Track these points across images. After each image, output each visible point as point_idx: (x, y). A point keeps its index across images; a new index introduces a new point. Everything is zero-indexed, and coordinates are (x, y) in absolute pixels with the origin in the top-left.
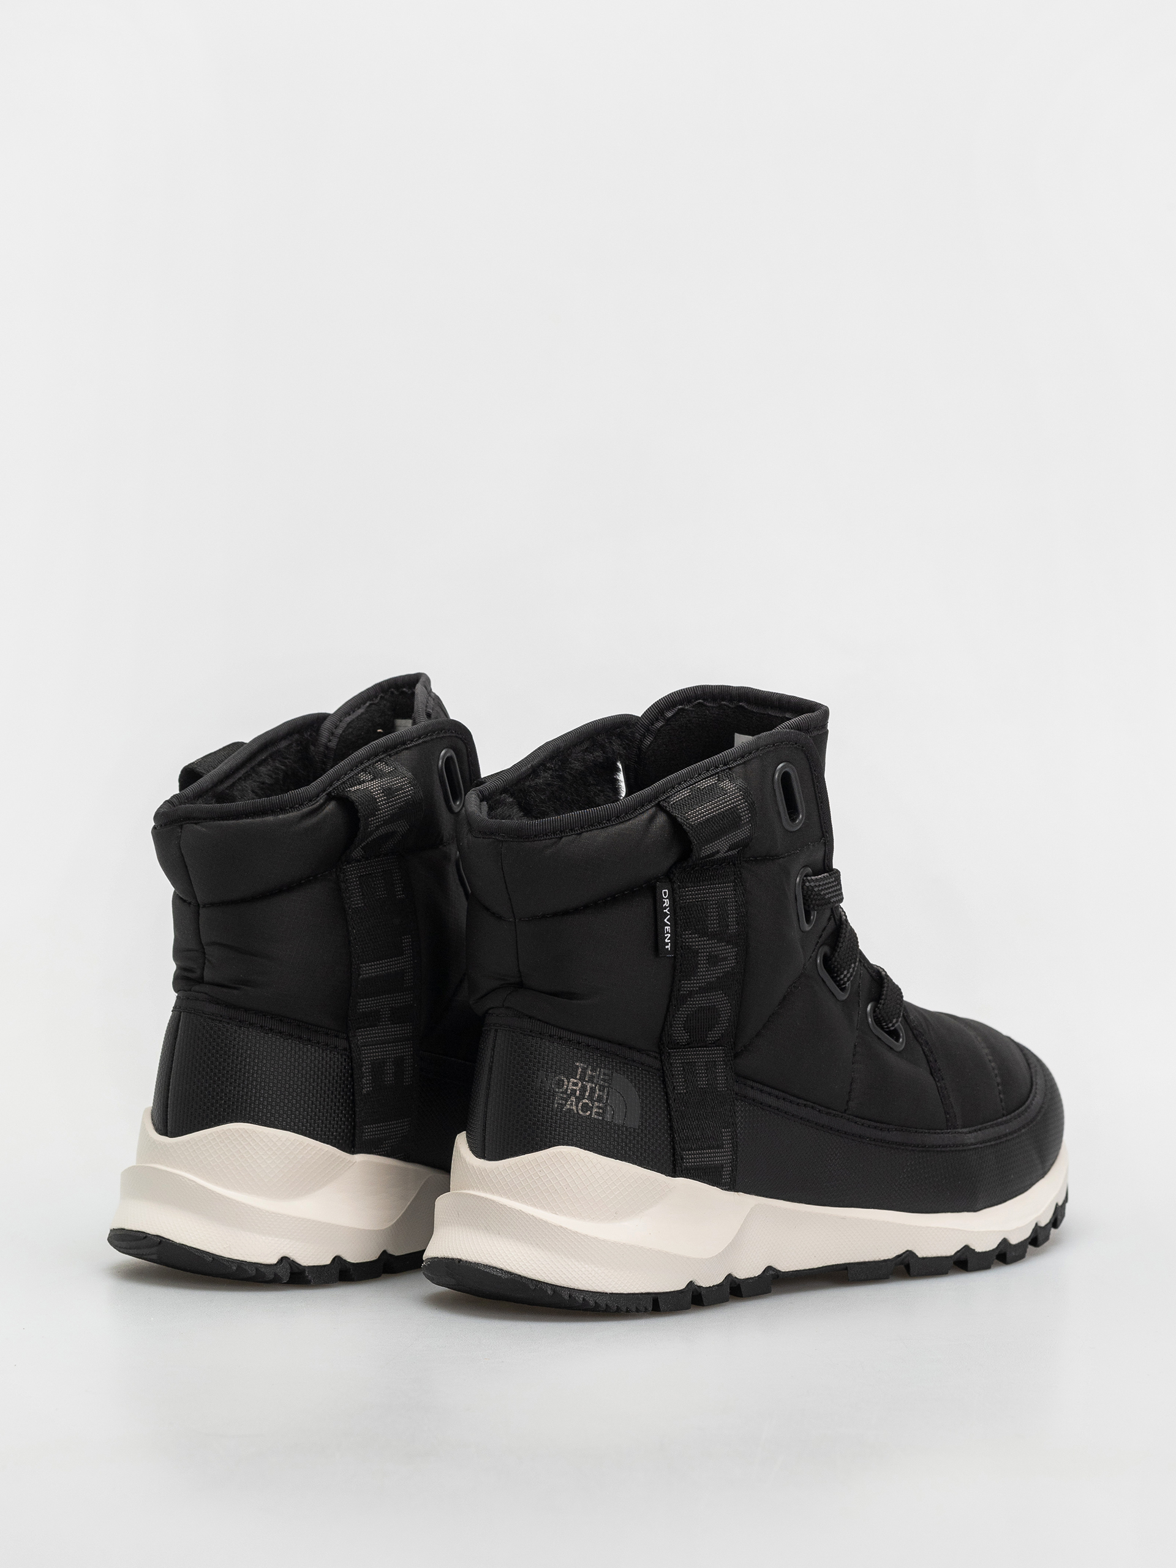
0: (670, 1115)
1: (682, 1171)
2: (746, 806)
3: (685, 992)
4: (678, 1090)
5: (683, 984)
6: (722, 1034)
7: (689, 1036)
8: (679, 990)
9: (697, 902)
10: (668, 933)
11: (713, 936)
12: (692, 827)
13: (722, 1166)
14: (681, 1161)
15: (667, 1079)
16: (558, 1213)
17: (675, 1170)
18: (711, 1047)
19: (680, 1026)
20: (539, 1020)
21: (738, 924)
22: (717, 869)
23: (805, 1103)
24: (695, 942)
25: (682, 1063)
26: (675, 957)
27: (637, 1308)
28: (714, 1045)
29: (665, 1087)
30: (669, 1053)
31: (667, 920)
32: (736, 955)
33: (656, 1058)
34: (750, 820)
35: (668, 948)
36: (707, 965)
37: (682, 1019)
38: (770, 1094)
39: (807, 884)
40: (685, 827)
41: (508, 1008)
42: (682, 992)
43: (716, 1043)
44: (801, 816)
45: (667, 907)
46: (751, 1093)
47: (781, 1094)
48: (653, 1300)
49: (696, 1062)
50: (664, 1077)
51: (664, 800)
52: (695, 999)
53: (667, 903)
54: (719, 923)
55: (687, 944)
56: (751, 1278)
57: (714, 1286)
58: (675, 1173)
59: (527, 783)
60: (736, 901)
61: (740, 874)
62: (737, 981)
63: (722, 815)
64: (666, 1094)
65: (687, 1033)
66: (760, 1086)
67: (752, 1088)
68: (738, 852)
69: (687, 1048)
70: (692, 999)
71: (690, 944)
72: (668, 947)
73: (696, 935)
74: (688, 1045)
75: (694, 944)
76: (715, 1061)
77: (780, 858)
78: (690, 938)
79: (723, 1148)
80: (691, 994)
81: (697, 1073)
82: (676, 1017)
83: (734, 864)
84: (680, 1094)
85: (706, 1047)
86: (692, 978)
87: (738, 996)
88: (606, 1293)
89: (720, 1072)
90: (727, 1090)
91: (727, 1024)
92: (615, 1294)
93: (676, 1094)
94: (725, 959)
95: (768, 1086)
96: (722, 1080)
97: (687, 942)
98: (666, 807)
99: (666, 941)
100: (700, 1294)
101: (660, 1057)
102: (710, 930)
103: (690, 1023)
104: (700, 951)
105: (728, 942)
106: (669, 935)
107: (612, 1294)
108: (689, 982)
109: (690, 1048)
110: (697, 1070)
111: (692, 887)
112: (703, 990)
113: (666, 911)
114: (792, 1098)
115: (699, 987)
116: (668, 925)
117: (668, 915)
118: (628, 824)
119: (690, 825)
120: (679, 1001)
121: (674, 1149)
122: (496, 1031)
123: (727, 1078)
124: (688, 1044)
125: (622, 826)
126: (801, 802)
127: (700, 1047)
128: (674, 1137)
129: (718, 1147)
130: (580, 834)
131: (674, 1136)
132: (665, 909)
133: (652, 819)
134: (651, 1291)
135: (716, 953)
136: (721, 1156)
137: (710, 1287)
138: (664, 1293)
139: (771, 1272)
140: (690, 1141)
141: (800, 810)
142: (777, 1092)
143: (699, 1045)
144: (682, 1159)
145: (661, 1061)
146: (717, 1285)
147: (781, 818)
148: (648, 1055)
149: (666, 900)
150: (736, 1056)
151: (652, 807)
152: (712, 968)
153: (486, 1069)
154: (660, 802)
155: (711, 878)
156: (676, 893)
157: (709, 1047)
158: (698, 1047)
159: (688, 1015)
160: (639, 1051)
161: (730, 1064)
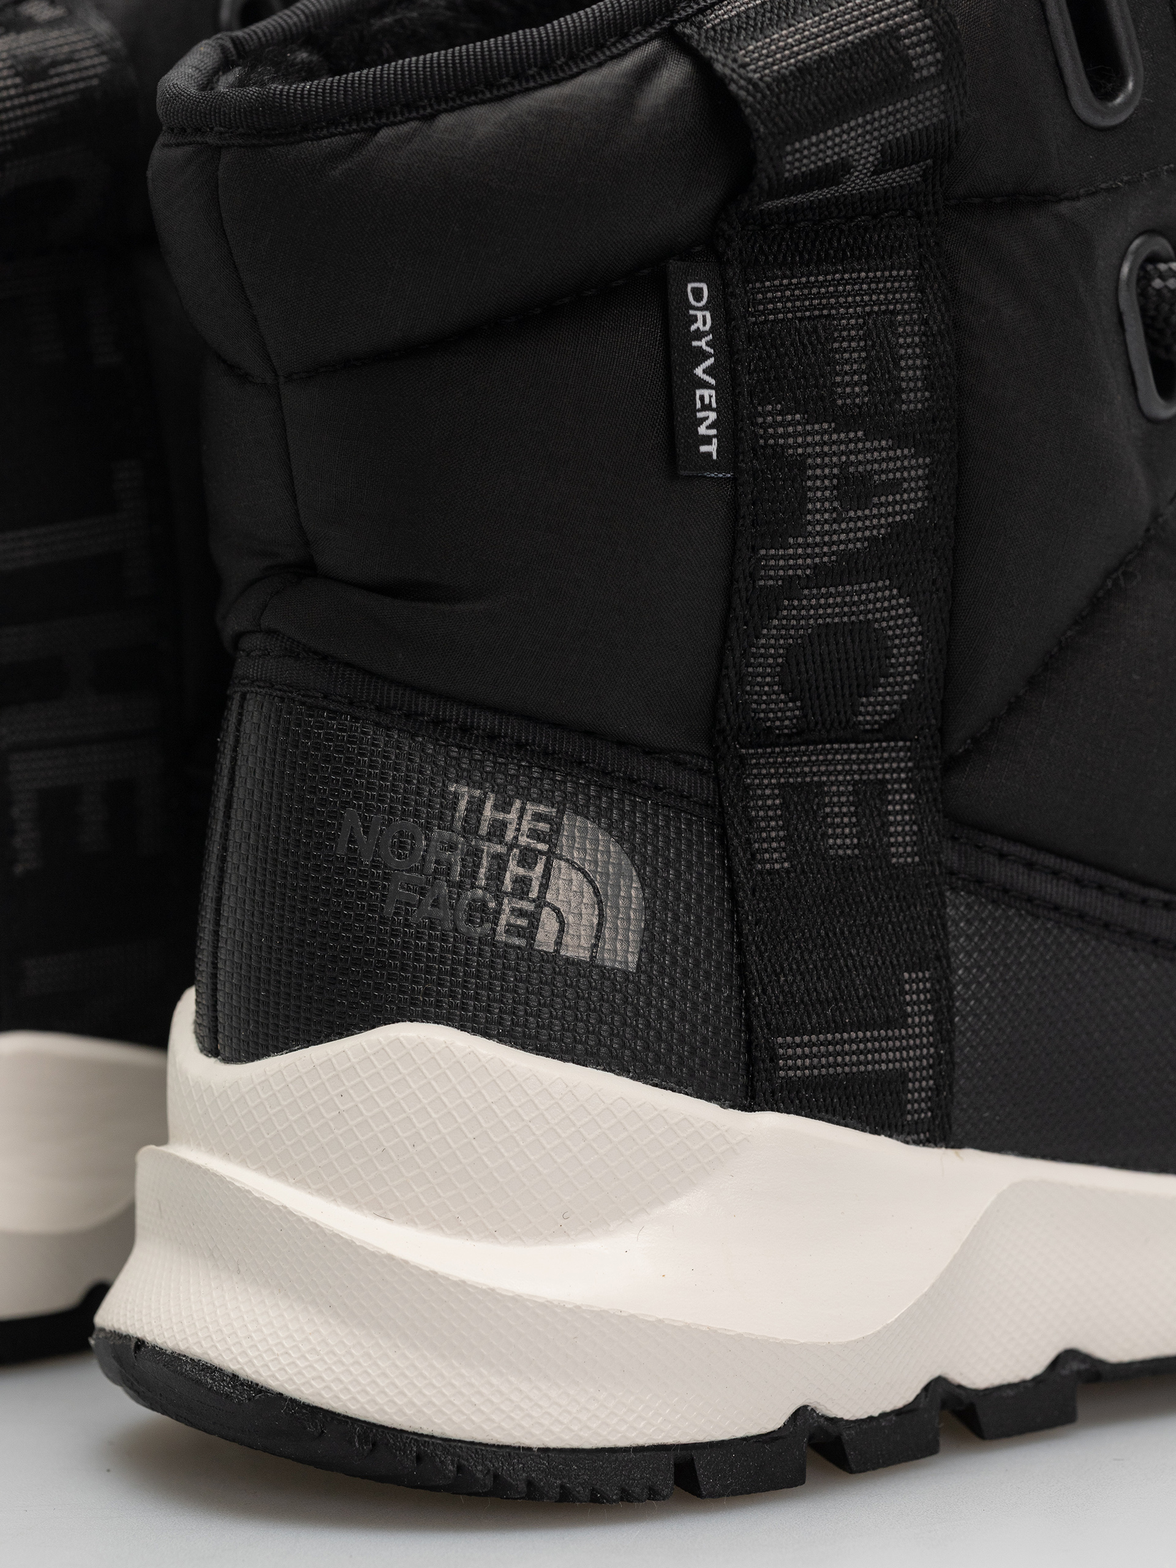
0: (740, 934)
1: (773, 1093)
2: (926, 29)
3: (771, 582)
4: (763, 862)
5: (764, 557)
6: (902, 703)
7: (801, 708)
8: (751, 575)
9: (801, 319)
10: (706, 407)
11: (846, 420)
12: (755, 85)
13: (902, 1077)
14: (769, 1065)
15: (730, 832)
16: (391, 1216)
17: (753, 1089)
18: (872, 742)
19: (768, 679)
20: (347, 665)
21: (930, 386)
22: (866, 229)
23: (1167, 897)
24: (795, 435)
25: (779, 786)
26: (734, 479)
27: (623, 1490)
28: (880, 736)
29: (727, 852)
30: (742, 759)
31: (704, 371)
32: (927, 477)
33: (701, 771)
34: (940, 73)
35: (710, 454)
36: (836, 504)
37: (771, 661)
38: (1056, 873)
39: (1157, 283)
40: (733, 87)
41: (271, 632)
42: (762, 583)
43: (888, 731)
44: (1130, 85)
45: (705, 334)
46: (998, 871)
47: (1091, 873)
48: (675, 1465)
49: (824, 783)
50: (723, 827)
51: (687, 19)
52: (805, 602)
53: (703, 321)
54: (868, 383)
55: (771, 442)
56: (1010, 1386)
57: (883, 1415)
58: (753, 1098)
59: (377, 24)
60: (925, 322)
61: (937, 244)
62: (935, 551)
63: (851, 55)
64: (730, 872)
65: (792, 700)
66: (1026, 852)
67: (1002, 856)
68: (924, 177)
69: (799, 745)
70: (796, 603)
71: (781, 441)
72: (712, 448)
73: (798, 417)
74: (802, 735)
75: (791, 441)
76: (884, 782)
77: (1061, 200)
78: (781, 424)
79: (906, 1026)
80: (791, 587)
81: (827, 815)
82: (754, 655)
83: (919, 216)
84: (770, 872)
85: (857, 743)
86: (791, 540)
87: (941, 594)
88: (529, 1449)
89: (897, 813)
90: (921, 863)
91: (915, 677)
92: (555, 1450)
93: (760, 873)
94: (894, 486)
95: (1049, 851)
96: (904, 834)
97: (772, 436)
98: (690, 37)
99: (702, 430)
100: (838, 1439)
101: (716, 771)
102: (840, 402)
103: (799, 673)
104: (810, 461)
105: (900, 441)
106: (713, 416)
107: (545, 1451)
108: (781, 552)
109: (807, 743)
110: (826, 805)
111: (785, 277)
112: (824, 576)
113: (702, 343)
114: (1125, 885)
115: (815, 566)
116: (706, 385)
117: (707, 356)
118: (567, 89)
119: (750, 81)
120: (755, 607)
121: (750, 1029)
122: (243, 697)
123: (920, 830)
124: (800, 733)
125: (552, 92)
126: (1129, 39)
127: (837, 741)
128: (749, 998)
129: (889, 1024)
130: (433, 117)
131: (749, 992)
132: (699, 335)
133: (645, 73)
134: (669, 1441)
135: (861, 469)
136: (900, 1049)
137: (871, 1418)
138: (712, 1445)
139: (1075, 1366)
140: (797, 1006)
141: (1130, 69)
142: (1076, 870)
143: (833, 735)
144: (774, 1058)
145: (717, 780)
146: (898, 1413)
147: (1065, 87)
148: (678, 763)
149: (699, 314)
150: (951, 765)
151: (651, 39)
152: (852, 514)
153: (220, 804)
154: (674, 23)
155: (845, 254)
156: (733, 295)
157: (865, 742)
158: (831, 742)
159: (788, 648)
160: (650, 752)
161: (931, 790)
